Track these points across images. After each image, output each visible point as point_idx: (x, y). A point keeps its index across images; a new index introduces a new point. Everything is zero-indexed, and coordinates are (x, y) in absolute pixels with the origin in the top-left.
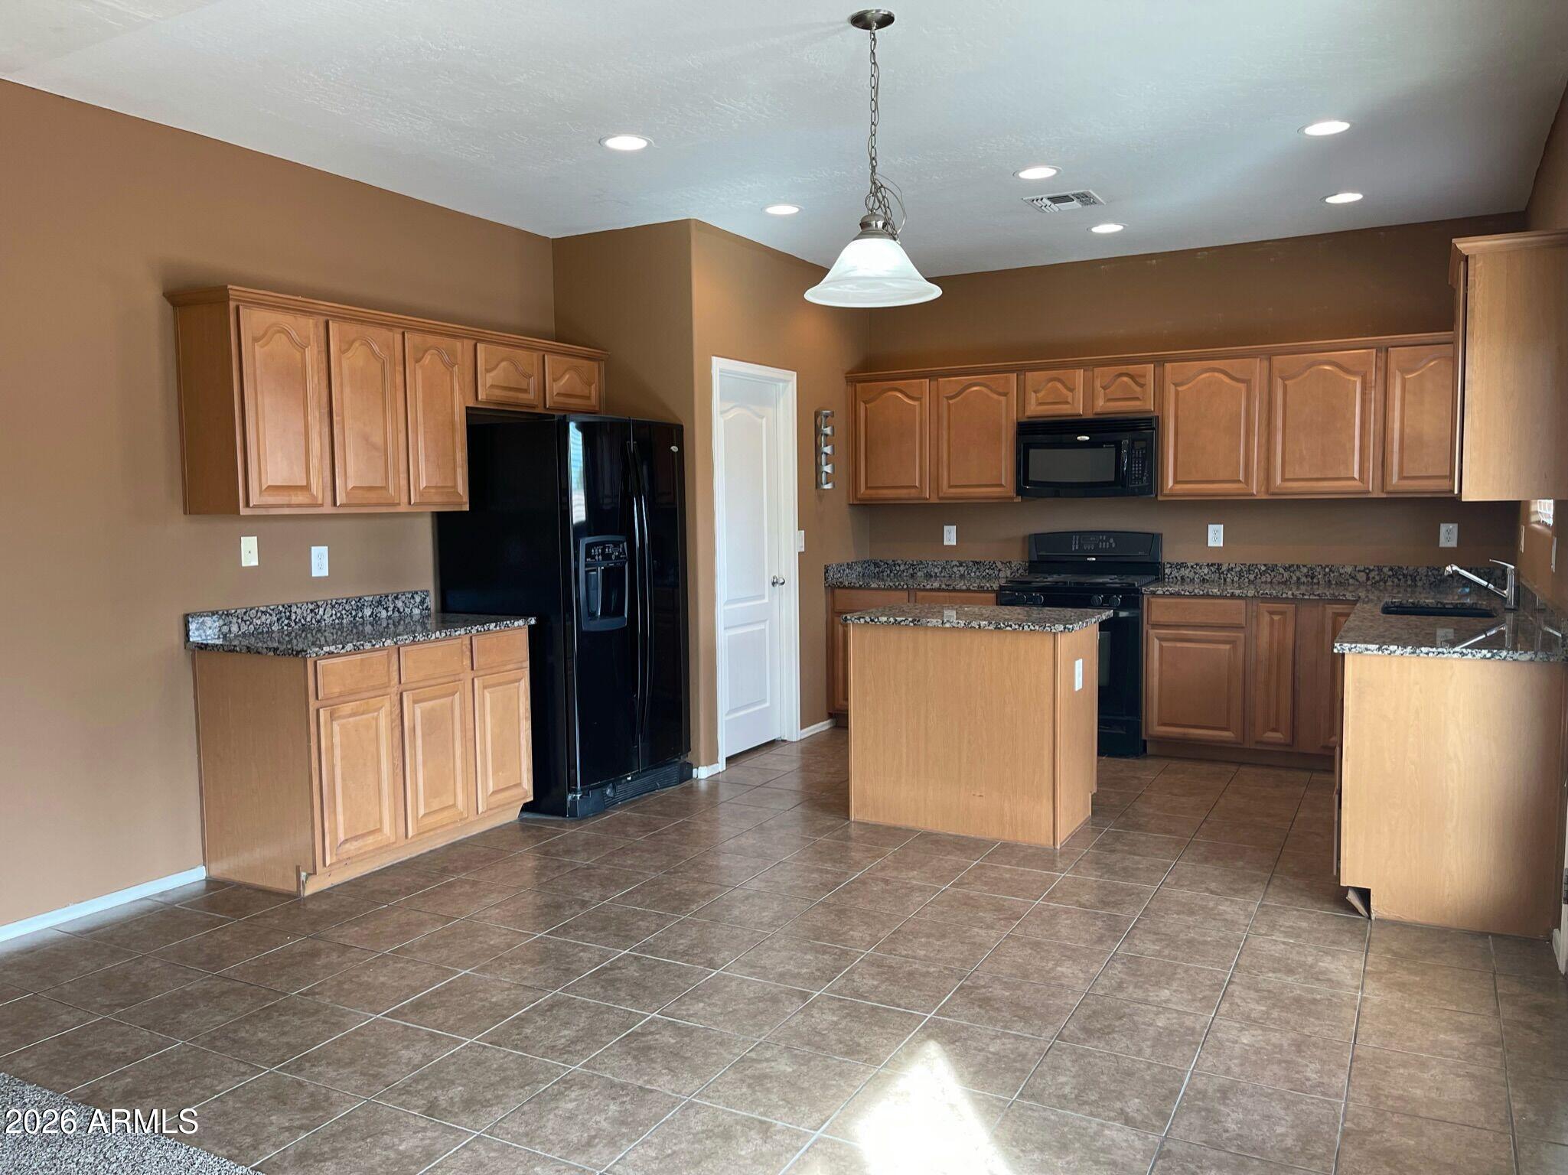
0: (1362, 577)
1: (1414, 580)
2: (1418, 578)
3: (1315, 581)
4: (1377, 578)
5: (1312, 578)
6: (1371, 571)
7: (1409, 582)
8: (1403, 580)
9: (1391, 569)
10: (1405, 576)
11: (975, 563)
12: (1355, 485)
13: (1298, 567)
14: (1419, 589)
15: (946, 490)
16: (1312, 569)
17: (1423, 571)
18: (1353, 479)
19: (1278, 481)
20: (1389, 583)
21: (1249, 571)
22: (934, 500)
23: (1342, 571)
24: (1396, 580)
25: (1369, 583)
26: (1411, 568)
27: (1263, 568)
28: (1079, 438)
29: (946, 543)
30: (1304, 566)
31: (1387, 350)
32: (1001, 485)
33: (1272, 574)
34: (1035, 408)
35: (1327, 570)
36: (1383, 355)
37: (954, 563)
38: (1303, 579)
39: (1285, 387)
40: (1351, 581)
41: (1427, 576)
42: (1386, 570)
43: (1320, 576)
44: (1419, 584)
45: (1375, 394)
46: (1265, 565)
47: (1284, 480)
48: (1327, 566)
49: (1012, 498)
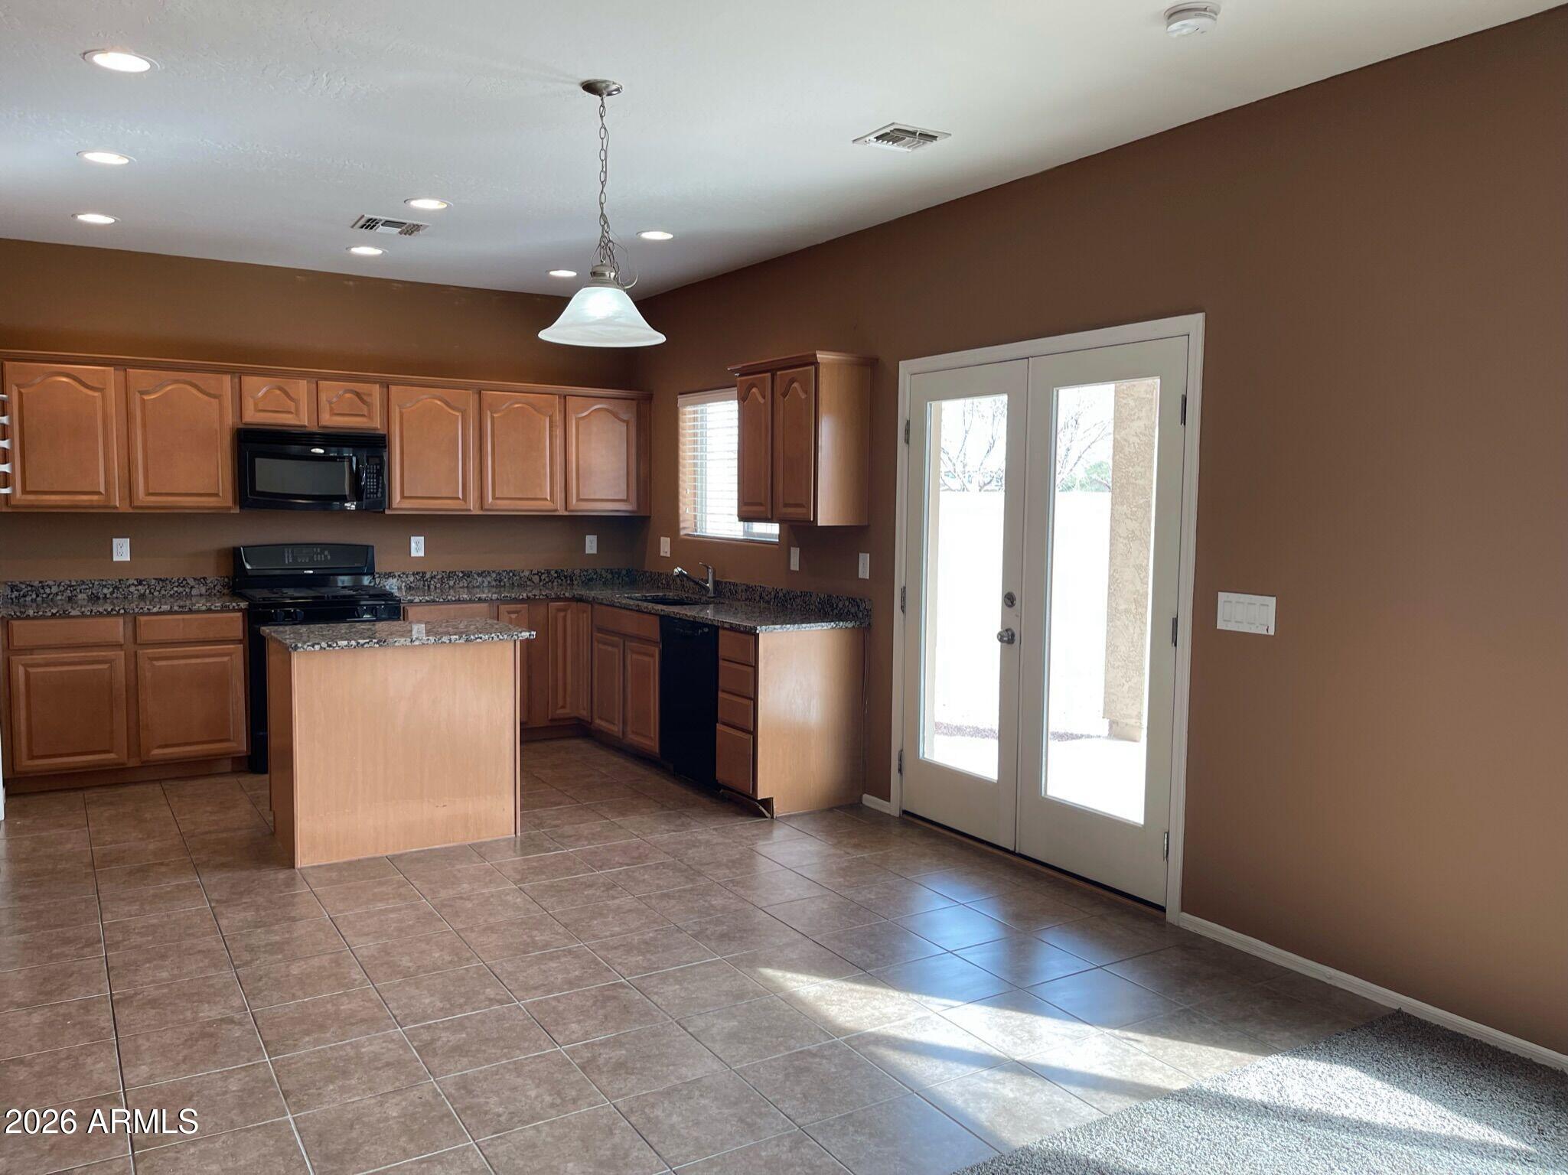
0: (536, 579)
1: (572, 580)
2: (574, 578)
3: (502, 584)
4: (547, 580)
5: (500, 582)
6: (542, 574)
7: (568, 582)
8: (564, 580)
9: (556, 572)
10: (566, 577)
11: (159, 580)
12: (547, 505)
13: (489, 572)
14: (575, 587)
15: (142, 497)
16: (499, 574)
17: (577, 572)
18: (546, 499)
19: (490, 500)
20: (555, 583)
21: (449, 577)
22: (125, 508)
23: (522, 575)
24: (560, 581)
25: (541, 584)
26: (569, 571)
27: (461, 575)
28: (313, 450)
29: (115, 559)
30: (493, 572)
31: (565, 397)
32: (216, 495)
33: (469, 579)
34: (253, 416)
35: (511, 574)
36: (563, 400)
37: (131, 582)
38: (494, 583)
39: (493, 418)
40: (528, 583)
41: (580, 576)
42: (553, 572)
43: (505, 580)
44: (575, 583)
45: (559, 432)
46: (462, 572)
47: (494, 498)
48: (511, 571)
49: (229, 508)
